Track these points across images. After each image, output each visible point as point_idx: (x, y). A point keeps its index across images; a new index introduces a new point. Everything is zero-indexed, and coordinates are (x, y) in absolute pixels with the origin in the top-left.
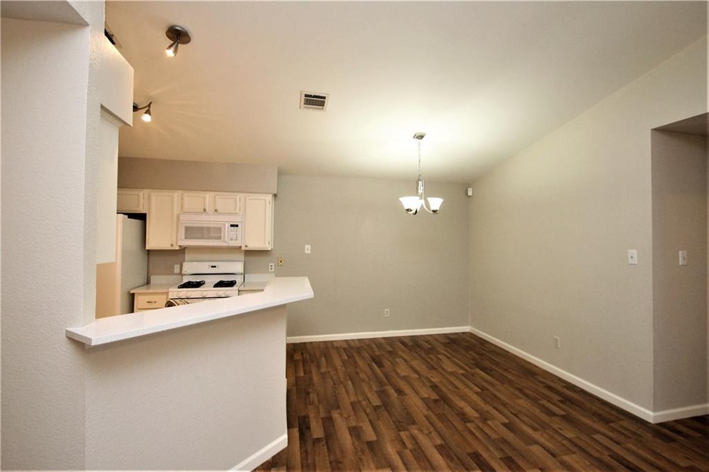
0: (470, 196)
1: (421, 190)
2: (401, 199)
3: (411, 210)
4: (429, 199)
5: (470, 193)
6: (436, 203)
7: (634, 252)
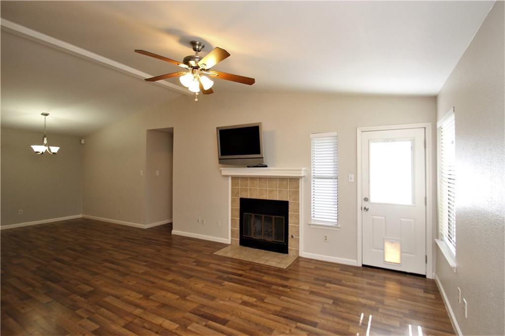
0: (83, 144)
1: (45, 142)
2: (32, 146)
3: (39, 152)
4: (50, 147)
5: (83, 142)
6: (55, 149)
7: (142, 172)
